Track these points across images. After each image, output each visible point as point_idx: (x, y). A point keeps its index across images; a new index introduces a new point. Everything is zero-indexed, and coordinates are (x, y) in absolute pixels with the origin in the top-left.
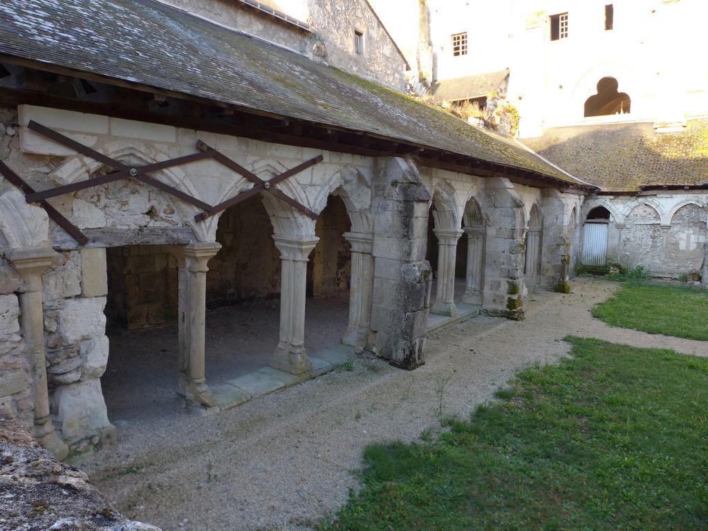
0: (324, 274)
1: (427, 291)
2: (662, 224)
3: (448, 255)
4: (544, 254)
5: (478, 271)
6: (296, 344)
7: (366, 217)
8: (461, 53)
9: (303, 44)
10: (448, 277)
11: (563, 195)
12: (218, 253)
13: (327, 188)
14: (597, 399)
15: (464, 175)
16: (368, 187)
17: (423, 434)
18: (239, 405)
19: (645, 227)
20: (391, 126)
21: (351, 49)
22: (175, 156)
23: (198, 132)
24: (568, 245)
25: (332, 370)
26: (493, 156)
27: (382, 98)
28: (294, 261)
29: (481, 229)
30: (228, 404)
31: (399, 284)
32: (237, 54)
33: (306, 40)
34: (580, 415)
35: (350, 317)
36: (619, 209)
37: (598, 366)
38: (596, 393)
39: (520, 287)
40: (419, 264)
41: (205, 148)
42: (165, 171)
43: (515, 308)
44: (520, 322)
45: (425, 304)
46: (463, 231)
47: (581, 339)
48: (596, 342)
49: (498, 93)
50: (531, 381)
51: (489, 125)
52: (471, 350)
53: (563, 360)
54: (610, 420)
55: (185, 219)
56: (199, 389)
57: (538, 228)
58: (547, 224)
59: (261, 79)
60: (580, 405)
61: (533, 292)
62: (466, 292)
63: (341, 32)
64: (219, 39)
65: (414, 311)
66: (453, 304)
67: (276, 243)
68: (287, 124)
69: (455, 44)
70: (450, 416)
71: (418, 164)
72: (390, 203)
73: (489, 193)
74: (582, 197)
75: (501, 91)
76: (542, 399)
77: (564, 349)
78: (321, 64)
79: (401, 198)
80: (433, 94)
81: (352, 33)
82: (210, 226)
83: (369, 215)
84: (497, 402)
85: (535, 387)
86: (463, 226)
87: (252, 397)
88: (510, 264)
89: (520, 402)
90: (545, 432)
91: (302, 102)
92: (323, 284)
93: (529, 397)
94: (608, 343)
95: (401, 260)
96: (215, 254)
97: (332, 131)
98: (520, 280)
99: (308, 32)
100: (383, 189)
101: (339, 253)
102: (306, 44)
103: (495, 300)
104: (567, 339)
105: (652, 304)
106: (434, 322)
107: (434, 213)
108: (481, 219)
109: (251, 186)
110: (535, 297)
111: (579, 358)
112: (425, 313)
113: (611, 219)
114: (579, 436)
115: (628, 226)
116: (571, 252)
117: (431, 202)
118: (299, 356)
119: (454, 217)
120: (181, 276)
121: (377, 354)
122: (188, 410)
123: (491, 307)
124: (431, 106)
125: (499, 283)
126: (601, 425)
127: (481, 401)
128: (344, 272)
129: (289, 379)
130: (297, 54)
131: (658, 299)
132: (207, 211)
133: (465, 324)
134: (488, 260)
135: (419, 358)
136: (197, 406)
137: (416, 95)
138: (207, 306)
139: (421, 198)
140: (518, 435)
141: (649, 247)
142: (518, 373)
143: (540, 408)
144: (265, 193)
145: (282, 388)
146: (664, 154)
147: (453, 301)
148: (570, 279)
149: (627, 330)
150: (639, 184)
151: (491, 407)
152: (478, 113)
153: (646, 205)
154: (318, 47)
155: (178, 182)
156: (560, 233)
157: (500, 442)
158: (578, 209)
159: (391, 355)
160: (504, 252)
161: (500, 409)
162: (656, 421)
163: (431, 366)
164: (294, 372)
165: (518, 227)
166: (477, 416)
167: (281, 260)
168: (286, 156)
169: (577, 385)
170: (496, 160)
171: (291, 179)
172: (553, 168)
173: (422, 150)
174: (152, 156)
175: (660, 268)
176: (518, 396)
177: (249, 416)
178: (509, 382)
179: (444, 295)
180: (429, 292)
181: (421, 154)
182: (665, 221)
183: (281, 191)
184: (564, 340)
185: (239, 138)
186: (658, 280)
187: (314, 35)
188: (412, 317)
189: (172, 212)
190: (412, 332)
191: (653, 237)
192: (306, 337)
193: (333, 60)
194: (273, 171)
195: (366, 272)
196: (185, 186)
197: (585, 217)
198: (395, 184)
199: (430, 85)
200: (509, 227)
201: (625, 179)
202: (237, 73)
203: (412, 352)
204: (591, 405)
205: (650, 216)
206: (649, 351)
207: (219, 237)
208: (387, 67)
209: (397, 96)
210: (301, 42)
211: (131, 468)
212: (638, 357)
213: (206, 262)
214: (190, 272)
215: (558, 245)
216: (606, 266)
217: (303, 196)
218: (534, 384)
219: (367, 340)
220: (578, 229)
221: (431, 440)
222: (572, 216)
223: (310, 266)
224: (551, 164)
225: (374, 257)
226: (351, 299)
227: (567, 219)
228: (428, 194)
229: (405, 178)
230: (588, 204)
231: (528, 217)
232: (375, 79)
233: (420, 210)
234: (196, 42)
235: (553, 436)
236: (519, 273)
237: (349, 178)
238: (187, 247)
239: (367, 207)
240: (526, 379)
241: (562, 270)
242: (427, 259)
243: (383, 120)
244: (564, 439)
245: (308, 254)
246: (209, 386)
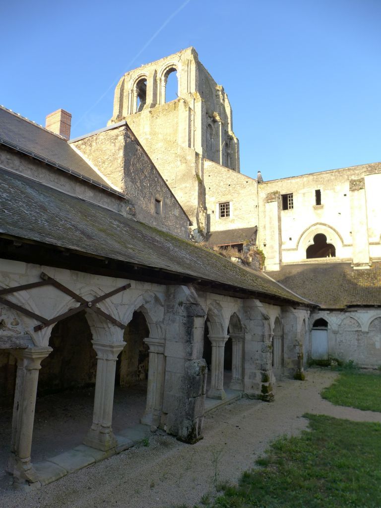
0: (128, 368)
1: (204, 381)
2: (363, 331)
3: (218, 354)
4: (286, 352)
5: (240, 365)
6: (105, 426)
7: (161, 327)
8: (225, 215)
9: (120, 206)
10: (219, 370)
11: (296, 311)
12: (50, 355)
13: (133, 306)
14: (330, 463)
15: (229, 298)
16: (162, 306)
17: (203, 499)
18: (57, 480)
19: (352, 333)
20: (179, 263)
21: (153, 211)
22: (24, 283)
23: (42, 266)
24: (301, 346)
25: (133, 447)
26: (248, 285)
27: (173, 244)
28: (107, 360)
29: (241, 335)
30: (48, 480)
31: (184, 377)
32: (74, 212)
33: (122, 204)
34: (319, 477)
35: (147, 402)
36: (333, 320)
37: (328, 437)
38: (329, 459)
39: (270, 376)
40: (198, 362)
41: (46, 278)
42: (15, 293)
43: (267, 392)
44: (271, 403)
45: (203, 391)
46: (228, 336)
47: (315, 416)
48: (326, 418)
49: (250, 242)
50: (281, 450)
51: (245, 262)
52: (237, 427)
53: (304, 433)
54: (341, 480)
55: (26, 329)
56: (25, 467)
57: (280, 333)
58: (286, 331)
59: (89, 230)
60: (317, 469)
61: (279, 380)
62: (232, 381)
63: (146, 200)
64: (62, 201)
65: (195, 397)
66: (223, 390)
67: (94, 347)
68: (107, 263)
69: (221, 209)
70: (223, 482)
71: (197, 290)
72: (178, 318)
73: (246, 310)
74: (309, 312)
75: (252, 241)
76: (290, 465)
77: (304, 424)
78: (131, 220)
79: (185, 314)
80: (207, 241)
81: (153, 201)
82: (45, 334)
83: (162, 325)
84: (258, 468)
85: (284, 455)
86: (228, 332)
87: (67, 472)
88: (262, 360)
89: (275, 468)
90: (294, 493)
91: (117, 246)
92: (127, 376)
93: (280, 463)
94: (334, 418)
95: (185, 359)
96: (47, 355)
97: (138, 267)
98: (270, 371)
99: (124, 199)
100: (173, 307)
101: (140, 351)
102: (122, 206)
103: (252, 387)
104: (306, 416)
105: (362, 388)
106: (209, 405)
107: (208, 323)
108: (241, 327)
109: (78, 305)
110: (282, 384)
111: (315, 431)
112: (203, 398)
113: (329, 327)
114: (319, 495)
115: (341, 332)
116: (304, 351)
117: (206, 317)
118: (107, 435)
119: (222, 327)
120: (19, 373)
121: (167, 431)
122: (14, 487)
123: (250, 392)
124: (206, 249)
125: (255, 374)
126: (334, 485)
127: (245, 469)
128: (143, 366)
129: (99, 455)
130: (116, 213)
131: (365, 384)
132: (45, 323)
133: (232, 405)
134: (246, 357)
135: (199, 434)
136: (22, 483)
137: (196, 242)
138: (39, 395)
139: (199, 314)
140: (275, 496)
141: (356, 346)
142: (272, 444)
143: (289, 472)
144: (88, 310)
145: (92, 464)
146: (360, 284)
147: (222, 388)
148: (304, 370)
149: (347, 408)
150: (345, 303)
151: (254, 473)
152: (237, 254)
153: (351, 317)
154: (130, 209)
155: (24, 302)
156: (295, 337)
157: (262, 503)
158: (307, 320)
159: (177, 433)
160: (257, 351)
161: (260, 474)
162: (373, 480)
163: (209, 439)
164: (102, 449)
165: (266, 334)
166: (244, 481)
167: (97, 359)
168: (105, 284)
169: (315, 452)
170: (250, 288)
171: (108, 300)
172: (288, 292)
173: (200, 281)
174: (7, 284)
175: (364, 361)
176: (273, 463)
177: (65, 490)
178: (266, 452)
179: (217, 384)
180: (206, 382)
181: (199, 284)
182: (365, 328)
183: (100, 309)
184: (304, 416)
185: (72, 271)
186: (364, 370)
187: (128, 201)
188: (193, 401)
189: (17, 324)
190: (193, 413)
191: (358, 340)
192: (113, 418)
193: (140, 217)
194: (95, 294)
195: (160, 368)
196: (29, 305)
197: (311, 326)
198: (181, 304)
199: (205, 235)
200: (260, 333)
201: (336, 300)
202: (73, 226)
203: (193, 429)
204: (326, 468)
205: (354, 325)
206: (363, 424)
207: (51, 343)
208: (176, 223)
209: (183, 242)
210: (119, 205)
212: (356, 429)
213: (39, 362)
214: (27, 369)
215: (295, 346)
216: (328, 360)
217: (115, 312)
218: (284, 453)
219: (160, 420)
220: (308, 334)
221: (209, 504)
222: (303, 325)
223: (118, 363)
224: (287, 289)
225: (166, 357)
226: (149, 388)
227: (299, 327)
228: (204, 311)
229: (188, 300)
230: (313, 316)
231: (273, 326)
232: (168, 230)
233: (199, 323)
234: (46, 203)
235: (300, 496)
236: (269, 367)
237: (148, 299)
238: (26, 350)
239: (161, 320)
240: (278, 449)
241: (298, 363)
242: (203, 358)
243: (173, 259)
244: (309, 498)
245: (117, 355)
246: (33, 464)
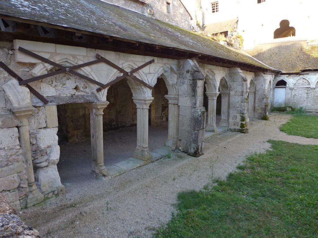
0: (156, 115)
1: (204, 121)
2: (311, 87)
3: (213, 104)
4: (257, 103)
5: (226, 111)
6: (144, 147)
7: (175, 88)
8: (215, 11)
9: (143, 9)
10: (213, 114)
11: (265, 75)
12: (108, 106)
13: (156, 75)
14: (285, 169)
15: (219, 67)
16: (176, 74)
17: (205, 187)
18: (120, 175)
19: (303, 89)
20: (185, 45)
21: (165, 11)
22: (86, 61)
23: (97, 50)
24: (267, 98)
25: (161, 158)
26: (232, 58)
27: (180, 33)
28: (142, 109)
29: (228, 92)
30: (115, 175)
31: (191, 118)
32: (113, 14)
33: (144, 7)
34: (277, 176)
35: (169, 134)
36: (291, 81)
37: (284, 154)
38: (284, 166)
39: (246, 118)
40: (200, 109)
41: (100, 58)
42: (82, 68)
43: (244, 127)
44: (246, 134)
45: (203, 127)
46: (219, 93)
47: (275, 141)
48: (283, 143)
49: (233, 29)
50: (253, 161)
51: (229, 44)
52: (225, 147)
53: (267, 151)
54: (292, 178)
55: (92, 91)
56: (101, 168)
57: (253, 90)
58: (257, 89)
59: (124, 25)
60: (277, 172)
61: (252, 120)
62: (221, 121)
63: (161, 3)
64: (105, 8)
65: (198, 130)
66: (216, 126)
67: (134, 101)
68: (138, 45)
69: (213, 7)
70: (217, 178)
71: (199, 62)
72: (186, 81)
73: (231, 75)
74: (274, 76)
75: (235, 28)
76: (259, 169)
77: (268, 146)
78: (151, 18)
79: (191, 78)
80: (203, 31)
81: (165, 4)
82: (104, 93)
83: (176, 87)
84: (238, 171)
85: (255, 164)
86: (219, 91)
87: (125, 171)
88: (241, 108)
89: (249, 171)
90: (261, 185)
91: (144, 35)
92: (155, 119)
93: (253, 168)
94: (288, 143)
95: (191, 107)
96: (106, 106)
97: (158, 48)
98: (246, 114)
99: (145, 3)
100: (183, 74)
101: (162, 105)
102: (144, 9)
103: (234, 124)
104: (269, 141)
105: (308, 124)
106: (207, 135)
107: (206, 85)
108: (227, 87)
109: (122, 74)
110: (253, 123)
111: (275, 150)
112: (203, 131)
113: (287, 85)
114: (278, 186)
115: (295, 89)
116: (269, 102)
117: (204, 80)
118: (146, 152)
119: (215, 87)
120: (91, 117)
121: (182, 150)
122: (97, 178)
123: (233, 127)
124: (202, 36)
125: (236, 116)
126: (287, 181)
127: (231, 171)
128: (165, 113)
129: (142, 163)
130: (141, 14)
131: (310, 122)
132: (102, 87)
133: (221, 135)
134: (231, 106)
135: (201, 152)
136: (101, 176)
137: (195, 31)
138: (104, 130)
139: (200, 78)
140: (249, 186)
141: (305, 98)
142: (247, 157)
143: (258, 173)
144: (128, 78)
145: (139, 167)
146: (312, 54)
147: (215, 125)
148: (268, 114)
149: (297, 137)
150: (300, 69)
151: (235, 174)
152: (224, 39)
153: (304, 78)
154: (150, 10)
155: (88, 73)
156: (264, 93)
157: (240, 190)
158: (272, 81)
159: (188, 151)
160: (238, 102)
161: (240, 174)
162: (314, 179)
163: (206, 155)
164: (144, 159)
165: (245, 90)
166: (230, 178)
167: (136, 108)
168: (138, 60)
169: (275, 162)
170: (234, 60)
171: (140, 71)
172: (259, 63)
173: (200, 56)
174: (76, 62)
175: (310, 107)
176: (248, 168)
177: (124, 180)
178: (243, 162)
179: (211, 122)
180: (205, 121)
181: (200, 58)
182: (313, 86)
183: (135, 76)
184: (268, 142)
185: (116, 52)
186: (310, 113)
187: (148, 5)
188: (197, 133)
189: (86, 88)
190: (197, 139)
191: (307, 94)
192: (149, 143)
193: (157, 16)
194: (131, 67)
195: (176, 113)
196: (92, 76)
197: (275, 85)
198: (188, 72)
199: (201, 27)
200: (241, 90)
201: (293, 67)
202: (113, 23)
203: (198, 149)
204: (282, 171)
205: (305, 84)
206: (308, 146)
207: (108, 99)
208: (181, 18)
209: (187, 32)
210: (142, 8)
211: (72, 205)
212: (303, 149)
213: (102, 110)
214: (95, 115)
215: (263, 98)
216: (285, 107)
217: (146, 78)
218: (255, 162)
219: (177, 144)
220: (272, 91)
221: (208, 189)
222: (269, 85)
223: (150, 111)
224: (259, 61)
225: (179, 106)
226: (169, 125)
227: (267, 86)
228: (203, 76)
229: (192, 69)
230: (276, 79)
231: (249, 86)
232: (176, 24)
233: (200, 83)
234: (94, 9)
235: (265, 186)
236: (245, 112)
237: (167, 69)
238: (94, 104)
239: (175, 83)
240: (251, 160)
241: (265, 110)
242: (203, 106)
243: (181, 42)
244: (270, 188)
245: (148, 106)
246: (106, 166)
